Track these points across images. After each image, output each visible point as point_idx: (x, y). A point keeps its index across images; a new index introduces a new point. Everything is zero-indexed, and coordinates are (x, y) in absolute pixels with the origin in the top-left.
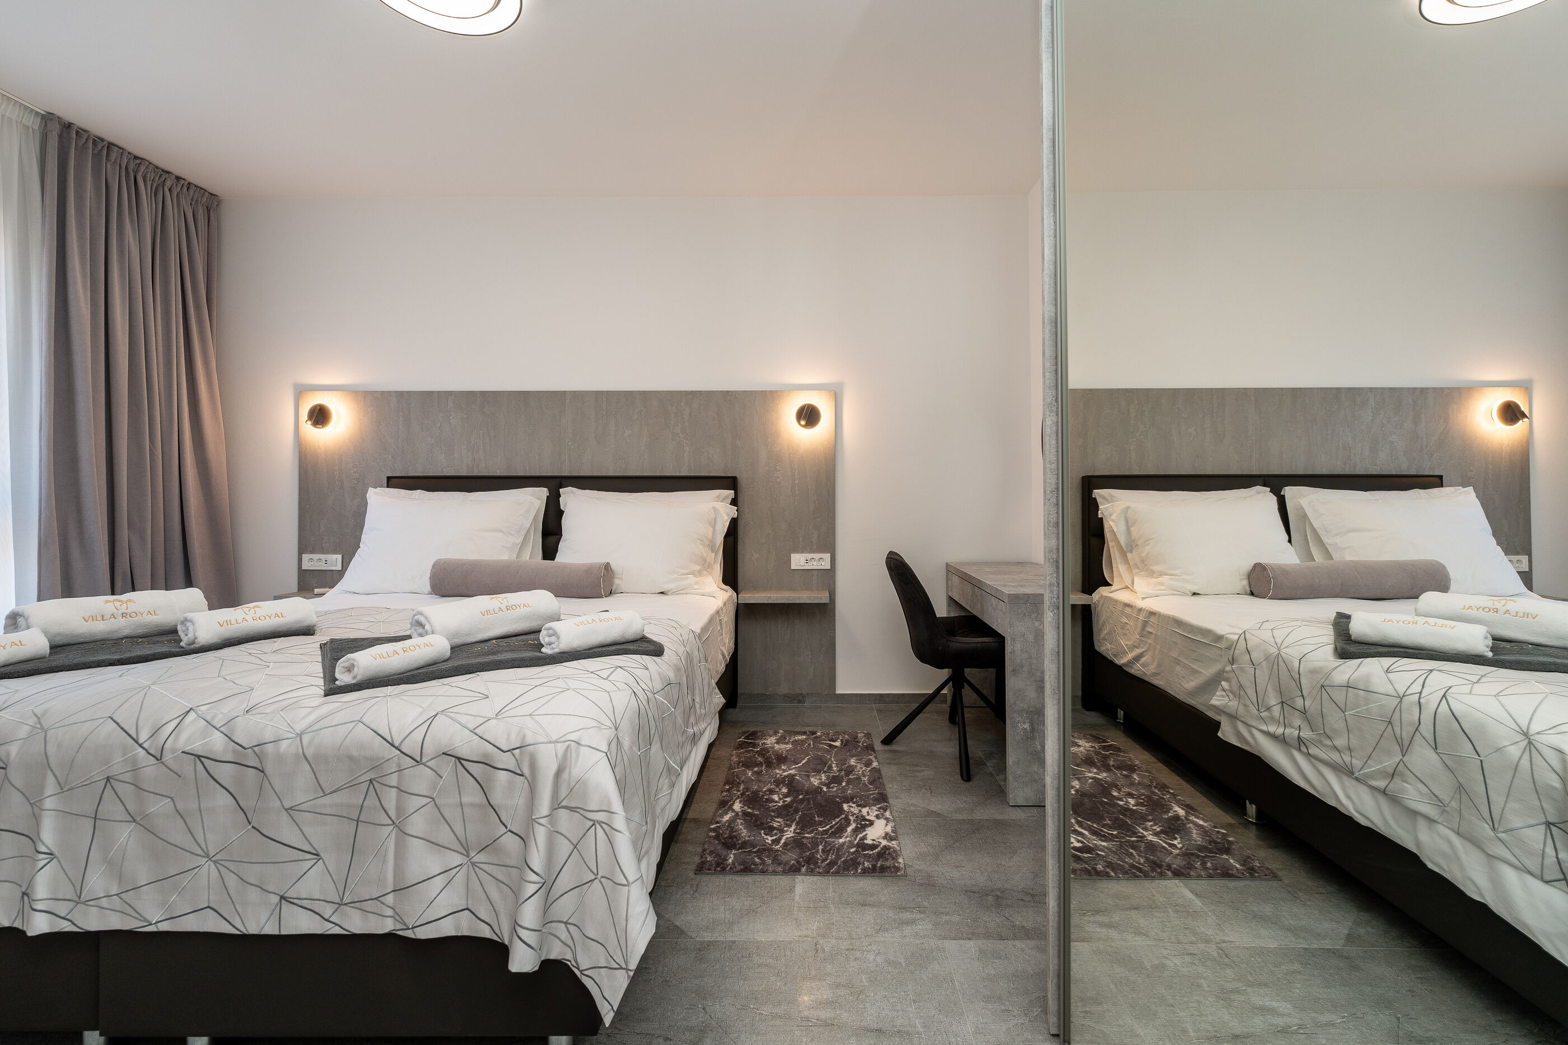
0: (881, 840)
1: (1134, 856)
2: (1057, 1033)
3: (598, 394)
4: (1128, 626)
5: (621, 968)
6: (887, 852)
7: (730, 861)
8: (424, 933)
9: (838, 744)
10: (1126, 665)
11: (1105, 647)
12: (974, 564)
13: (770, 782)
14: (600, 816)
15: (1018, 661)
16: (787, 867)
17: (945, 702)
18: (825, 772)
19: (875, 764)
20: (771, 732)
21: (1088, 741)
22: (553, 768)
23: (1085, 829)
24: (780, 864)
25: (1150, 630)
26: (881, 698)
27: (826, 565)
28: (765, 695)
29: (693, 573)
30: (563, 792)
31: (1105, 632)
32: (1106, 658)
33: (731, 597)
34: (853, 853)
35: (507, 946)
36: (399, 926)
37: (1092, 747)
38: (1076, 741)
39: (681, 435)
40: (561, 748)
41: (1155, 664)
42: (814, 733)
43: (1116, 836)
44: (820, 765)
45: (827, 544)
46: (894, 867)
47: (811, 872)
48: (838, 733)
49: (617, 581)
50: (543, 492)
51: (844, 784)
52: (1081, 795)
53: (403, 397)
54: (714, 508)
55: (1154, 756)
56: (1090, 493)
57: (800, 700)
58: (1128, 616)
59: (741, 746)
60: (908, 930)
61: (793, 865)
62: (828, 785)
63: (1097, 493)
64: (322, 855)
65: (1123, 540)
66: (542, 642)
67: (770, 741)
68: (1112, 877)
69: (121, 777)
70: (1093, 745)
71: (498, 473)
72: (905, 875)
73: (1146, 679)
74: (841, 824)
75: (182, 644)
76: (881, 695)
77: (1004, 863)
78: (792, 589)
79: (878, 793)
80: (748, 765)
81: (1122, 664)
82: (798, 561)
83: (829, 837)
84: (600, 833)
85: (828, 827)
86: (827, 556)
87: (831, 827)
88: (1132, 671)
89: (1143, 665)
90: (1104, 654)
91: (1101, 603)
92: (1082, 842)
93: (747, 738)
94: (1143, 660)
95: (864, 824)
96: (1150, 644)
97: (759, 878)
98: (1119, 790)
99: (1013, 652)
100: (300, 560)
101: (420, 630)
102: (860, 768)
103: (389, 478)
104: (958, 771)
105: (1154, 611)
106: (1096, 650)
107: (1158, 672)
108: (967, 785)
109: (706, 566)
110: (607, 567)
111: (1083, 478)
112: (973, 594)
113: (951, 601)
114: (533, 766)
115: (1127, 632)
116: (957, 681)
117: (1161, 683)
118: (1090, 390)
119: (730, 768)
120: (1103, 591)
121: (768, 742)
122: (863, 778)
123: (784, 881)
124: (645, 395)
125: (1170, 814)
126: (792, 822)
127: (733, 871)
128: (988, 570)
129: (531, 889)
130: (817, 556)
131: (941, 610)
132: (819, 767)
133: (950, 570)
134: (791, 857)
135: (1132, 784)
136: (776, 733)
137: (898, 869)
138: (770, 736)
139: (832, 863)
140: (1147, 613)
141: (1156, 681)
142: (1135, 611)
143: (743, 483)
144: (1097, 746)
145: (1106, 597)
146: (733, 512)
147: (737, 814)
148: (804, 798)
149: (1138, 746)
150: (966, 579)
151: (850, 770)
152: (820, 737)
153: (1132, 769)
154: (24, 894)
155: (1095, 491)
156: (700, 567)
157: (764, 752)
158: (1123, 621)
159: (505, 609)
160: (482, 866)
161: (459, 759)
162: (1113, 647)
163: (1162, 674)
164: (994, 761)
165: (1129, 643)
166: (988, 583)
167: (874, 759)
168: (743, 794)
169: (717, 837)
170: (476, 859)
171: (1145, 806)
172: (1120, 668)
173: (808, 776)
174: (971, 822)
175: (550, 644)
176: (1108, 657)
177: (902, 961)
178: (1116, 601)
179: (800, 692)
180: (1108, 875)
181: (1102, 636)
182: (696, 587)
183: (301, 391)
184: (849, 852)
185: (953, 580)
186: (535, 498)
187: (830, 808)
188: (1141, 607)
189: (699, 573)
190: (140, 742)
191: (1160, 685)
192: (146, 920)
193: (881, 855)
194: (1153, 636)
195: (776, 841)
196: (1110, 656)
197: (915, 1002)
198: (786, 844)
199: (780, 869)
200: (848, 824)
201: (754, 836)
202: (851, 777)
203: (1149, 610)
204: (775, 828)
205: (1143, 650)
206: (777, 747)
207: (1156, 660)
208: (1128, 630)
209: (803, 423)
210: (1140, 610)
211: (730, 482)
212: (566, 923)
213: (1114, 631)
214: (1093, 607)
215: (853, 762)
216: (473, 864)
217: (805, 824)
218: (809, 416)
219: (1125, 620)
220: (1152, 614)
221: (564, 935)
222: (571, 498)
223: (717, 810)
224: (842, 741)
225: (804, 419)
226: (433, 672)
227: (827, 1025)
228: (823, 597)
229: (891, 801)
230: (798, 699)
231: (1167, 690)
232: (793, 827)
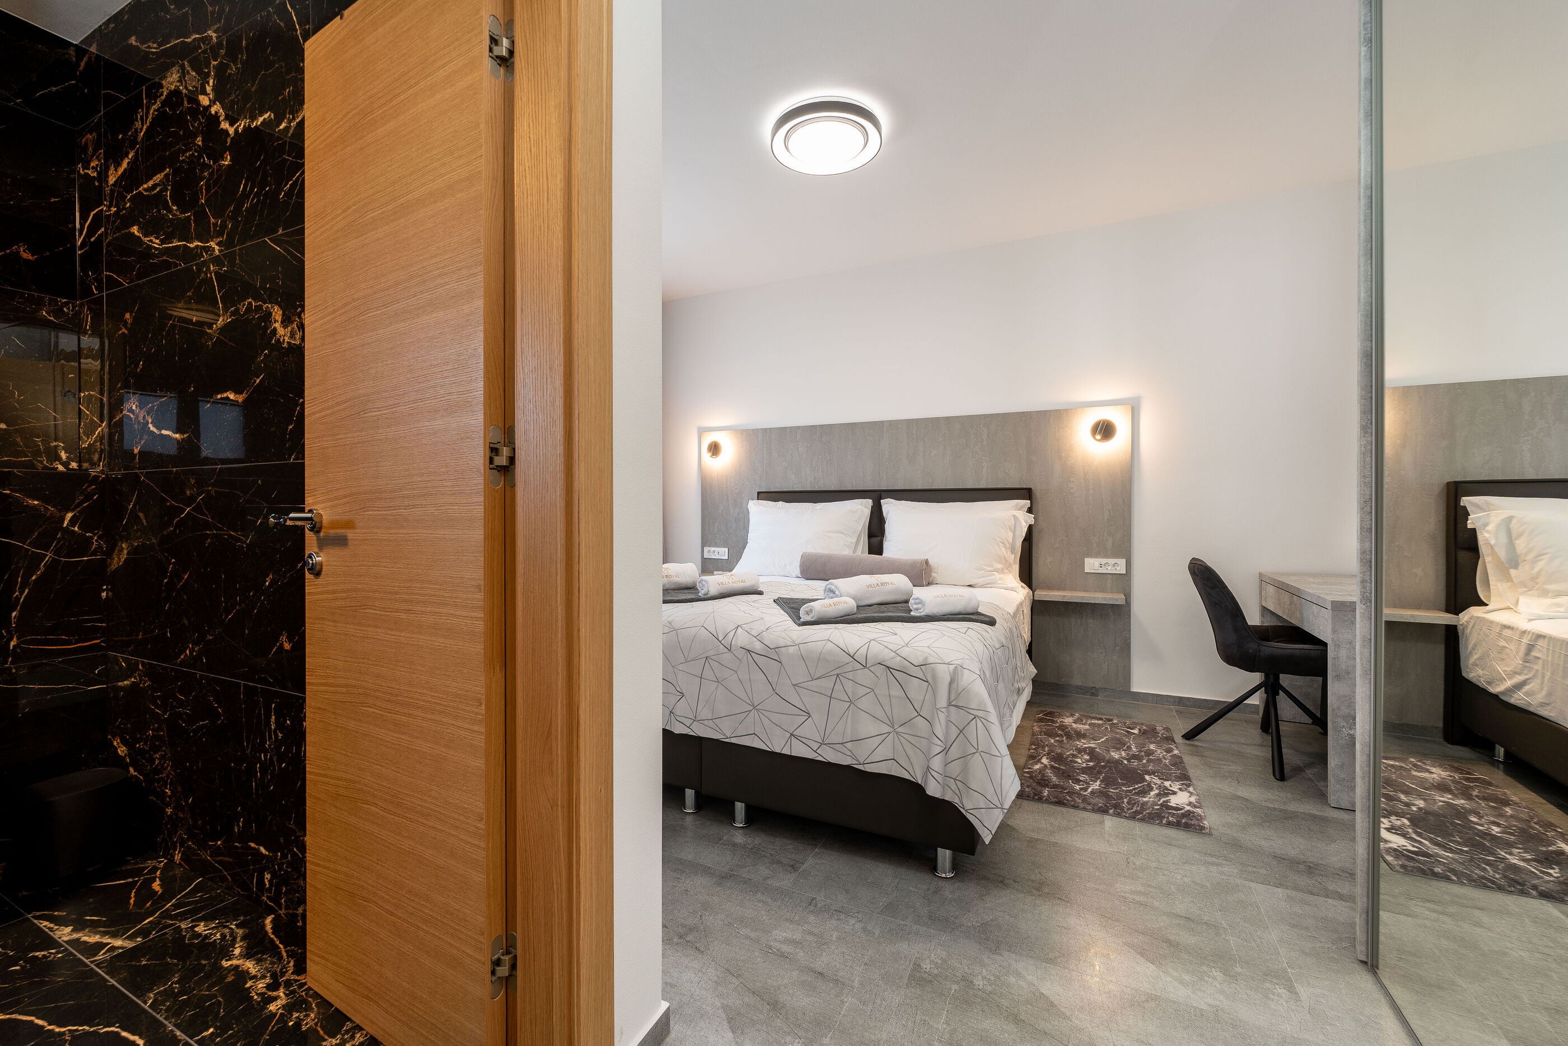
0: (1186, 806)
1: (1488, 871)
2: (1365, 959)
3: (909, 422)
4: (1507, 650)
5: (998, 808)
6: (1191, 815)
7: (1045, 794)
8: (869, 768)
9: (1136, 731)
10: (1503, 693)
11: (1475, 671)
12: (1294, 574)
13: (1072, 749)
14: (980, 714)
15: (1344, 667)
16: (1096, 808)
17: (1257, 713)
18: (1125, 750)
19: (1176, 752)
20: (1068, 714)
21: (1445, 769)
22: (948, 679)
23: (1425, 839)
24: (1090, 804)
25: (1538, 655)
26: (1180, 701)
27: (1121, 569)
28: (1058, 685)
29: (997, 570)
30: (953, 697)
31: (1476, 657)
32: (1478, 687)
33: (1028, 593)
34: (1157, 809)
35: (920, 786)
36: (855, 762)
37: (1451, 776)
38: (1428, 768)
39: (979, 452)
40: (952, 667)
41: (1544, 693)
42: (1111, 720)
43: (1466, 852)
44: (1119, 744)
45: (1123, 549)
46: (1199, 825)
47: (1118, 815)
48: (1137, 724)
49: (934, 574)
50: (869, 502)
51: (1144, 761)
52: (1425, 813)
53: (766, 431)
54: (1014, 516)
55: (1544, 798)
56: (1457, 500)
57: (1092, 693)
58: (1508, 640)
59: (1041, 720)
60: (1214, 869)
61: (1101, 807)
62: (1129, 760)
63: (1466, 501)
64: (812, 715)
65: (1502, 554)
66: (911, 608)
67: (1068, 721)
68: (1454, 880)
69: (712, 657)
70: (1452, 774)
71: (833, 488)
72: (1210, 834)
73: (1531, 709)
74: (1144, 788)
75: (700, 594)
76: (1181, 698)
77: (1319, 846)
78: (1085, 590)
79: (1180, 773)
80: (1050, 734)
81: (1498, 692)
82: (1092, 565)
83: (1133, 795)
84: (979, 724)
85: (1131, 788)
86: (1122, 562)
87: (1134, 789)
88: (1512, 701)
89: (1527, 694)
90: (1474, 680)
91: (1471, 624)
92: (1417, 847)
93: (1045, 715)
94: (1527, 688)
95: (1165, 792)
96: (1537, 671)
97: (1072, 810)
98: (1480, 817)
99: (1336, 658)
100: (703, 551)
101: (832, 595)
102: (1160, 753)
103: (759, 493)
104: (1271, 771)
105: (1543, 634)
106: (1464, 677)
107: (1548, 702)
108: (1280, 783)
109: (1008, 566)
110: (927, 562)
111: (1448, 484)
112: (1292, 603)
113: (1265, 610)
114: (934, 676)
115: (1506, 657)
116: (1272, 688)
117: (1551, 714)
118: (1461, 385)
119: (1033, 734)
120: (1475, 611)
121: (1066, 721)
122: (1164, 761)
123: (1096, 817)
124: (948, 420)
125: (1550, 848)
126: (1097, 779)
127: (1048, 801)
128: (1311, 580)
129: (938, 749)
130: (1112, 561)
131: (1253, 618)
132: (1118, 746)
133: (1263, 580)
134: (1100, 802)
135: (1501, 815)
136: (1072, 715)
137: (1203, 828)
138: (1068, 717)
139: (1137, 813)
140: (1534, 636)
141: (1544, 712)
142: (1518, 633)
143: (1037, 493)
144: (1457, 776)
145: (1478, 618)
146: (1030, 519)
147: (1046, 766)
148: (1106, 765)
149: (1520, 786)
150: (1282, 587)
151: (1149, 753)
152: (1117, 724)
153: (1506, 803)
154: (671, 712)
155: (1464, 498)
156: (1002, 566)
157: (1063, 727)
158: (1500, 645)
159: (880, 585)
160: (902, 735)
161: (888, 667)
162: (1487, 673)
163: (1553, 705)
164: (1315, 770)
165: (1508, 669)
166: (1310, 591)
167: (1174, 748)
168: (1048, 754)
169: (1031, 777)
170: (900, 730)
171: (1515, 836)
172: (1495, 697)
173: (1109, 751)
174: (1285, 811)
175: (917, 609)
176: (1479, 684)
177: (1208, 885)
178: (1492, 622)
179: (1093, 686)
180: (1448, 879)
181: (1471, 661)
182: (999, 582)
183: (702, 431)
184: (1153, 808)
185: (1268, 590)
186: (862, 508)
187: (1134, 776)
188: (1525, 629)
189: (1001, 571)
190: (720, 640)
191: (1551, 716)
192: (725, 735)
193: (1184, 815)
194: (1540, 662)
195: (1086, 789)
196: (1482, 683)
197: (1220, 910)
198: (1092, 792)
199: (1089, 807)
200: (1152, 789)
201: (1063, 782)
202: (1151, 757)
203: (1537, 632)
204: (1081, 781)
205: (1527, 677)
206: (1074, 725)
207: (1545, 689)
208: (1507, 654)
209: (1098, 437)
210: (1524, 632)
211: (1026, 493)
212: (955, 779)
213: (1489, 656)
214: (1460, 628)
215: (1152, 747)
216: (897, 733)
217: (1108, 782)
218: (1105, 430)
219: (1503, 643)
220: (1540, 636)
221: (954, 787)
222: (890, 507)
223: (1027, 761)
224: (1139, 730)
225: (1100, 432)
226: (853, 619)
227: (1142, 905)
228: (1119, 599)
229: (1194, 782)
230: (1093, 692)
231: (1560, 723)
232: (1098, 783)
